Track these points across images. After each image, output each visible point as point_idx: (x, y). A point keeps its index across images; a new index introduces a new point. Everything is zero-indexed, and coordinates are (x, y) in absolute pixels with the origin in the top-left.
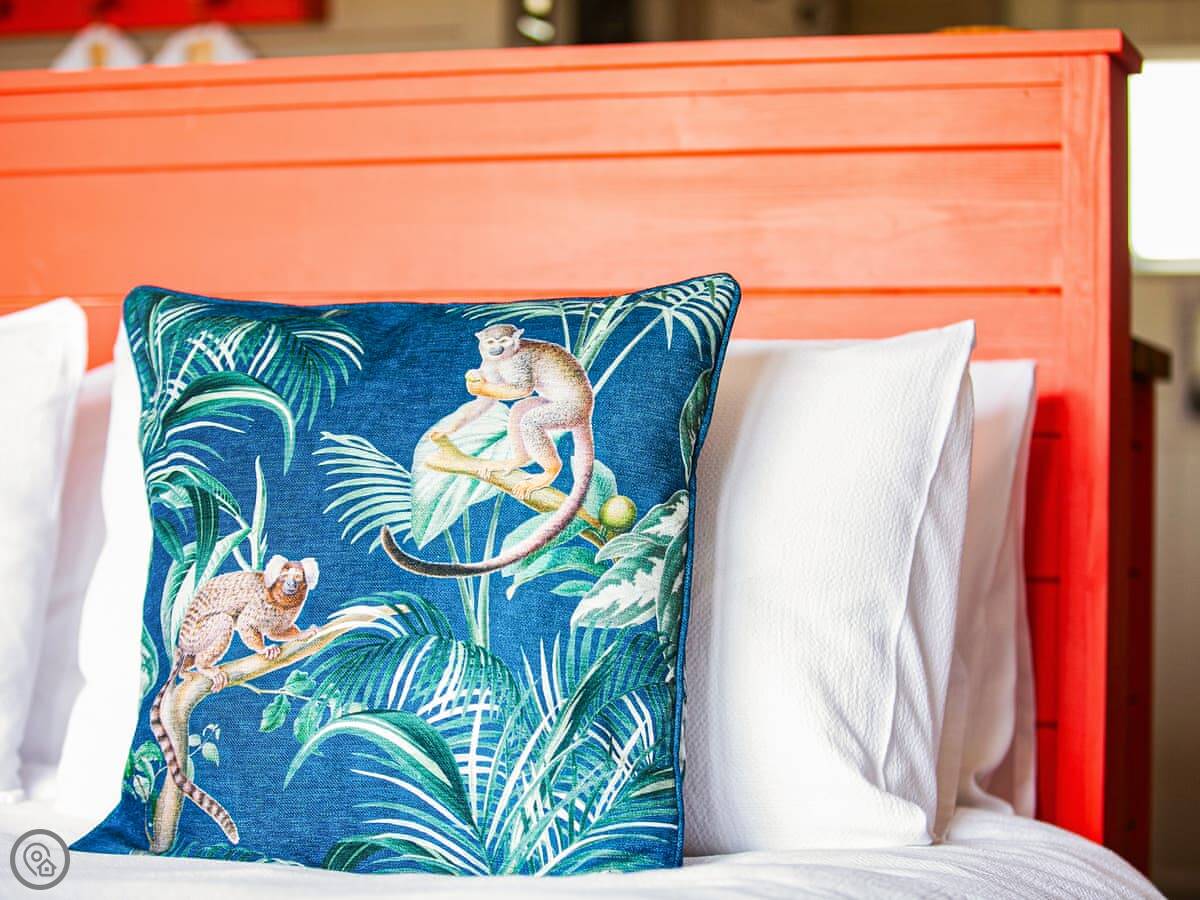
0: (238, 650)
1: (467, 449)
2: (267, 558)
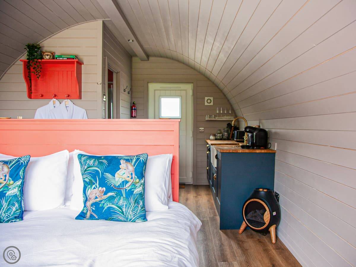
0: (96, 198)
1: (121, 175)
2: (99, 187)
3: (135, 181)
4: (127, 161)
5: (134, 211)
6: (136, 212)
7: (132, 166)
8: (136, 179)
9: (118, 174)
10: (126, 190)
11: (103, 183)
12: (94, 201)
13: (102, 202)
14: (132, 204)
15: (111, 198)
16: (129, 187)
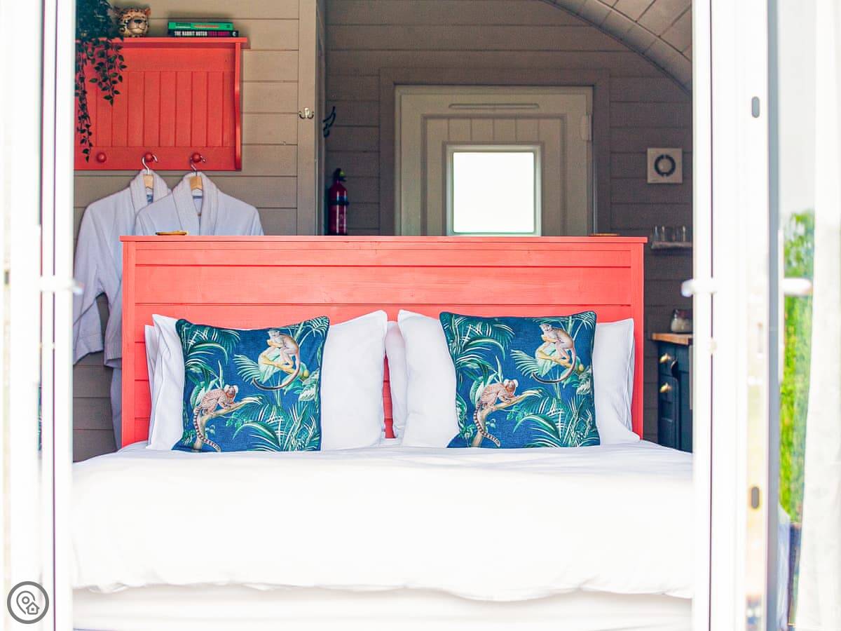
3: (576, 367)
4: (556, 326)
5: (579, 430)
6: (582, 434)
7: (569, 336)
8: (579, 364)
9: (541, 352)
10: (561, 385)
11: (511, 370)
12: (494, 408)
13: (513, 410)
14: (575, 416)
15: (531, 403)
16: (566, 379)
